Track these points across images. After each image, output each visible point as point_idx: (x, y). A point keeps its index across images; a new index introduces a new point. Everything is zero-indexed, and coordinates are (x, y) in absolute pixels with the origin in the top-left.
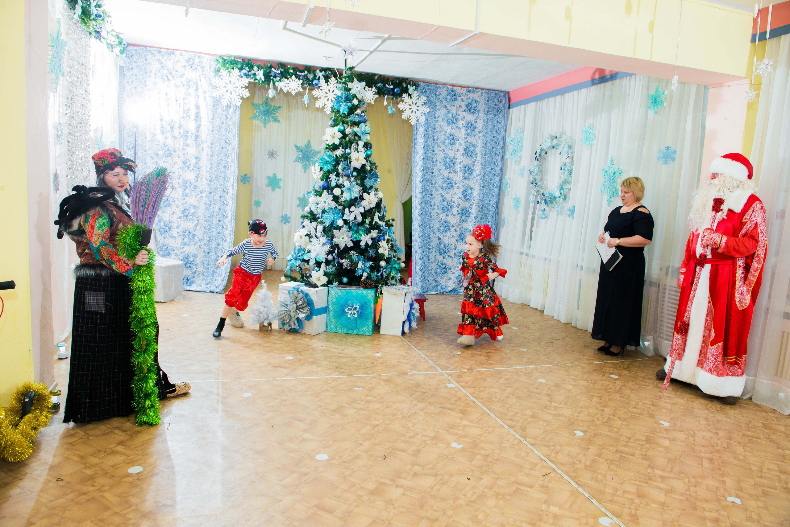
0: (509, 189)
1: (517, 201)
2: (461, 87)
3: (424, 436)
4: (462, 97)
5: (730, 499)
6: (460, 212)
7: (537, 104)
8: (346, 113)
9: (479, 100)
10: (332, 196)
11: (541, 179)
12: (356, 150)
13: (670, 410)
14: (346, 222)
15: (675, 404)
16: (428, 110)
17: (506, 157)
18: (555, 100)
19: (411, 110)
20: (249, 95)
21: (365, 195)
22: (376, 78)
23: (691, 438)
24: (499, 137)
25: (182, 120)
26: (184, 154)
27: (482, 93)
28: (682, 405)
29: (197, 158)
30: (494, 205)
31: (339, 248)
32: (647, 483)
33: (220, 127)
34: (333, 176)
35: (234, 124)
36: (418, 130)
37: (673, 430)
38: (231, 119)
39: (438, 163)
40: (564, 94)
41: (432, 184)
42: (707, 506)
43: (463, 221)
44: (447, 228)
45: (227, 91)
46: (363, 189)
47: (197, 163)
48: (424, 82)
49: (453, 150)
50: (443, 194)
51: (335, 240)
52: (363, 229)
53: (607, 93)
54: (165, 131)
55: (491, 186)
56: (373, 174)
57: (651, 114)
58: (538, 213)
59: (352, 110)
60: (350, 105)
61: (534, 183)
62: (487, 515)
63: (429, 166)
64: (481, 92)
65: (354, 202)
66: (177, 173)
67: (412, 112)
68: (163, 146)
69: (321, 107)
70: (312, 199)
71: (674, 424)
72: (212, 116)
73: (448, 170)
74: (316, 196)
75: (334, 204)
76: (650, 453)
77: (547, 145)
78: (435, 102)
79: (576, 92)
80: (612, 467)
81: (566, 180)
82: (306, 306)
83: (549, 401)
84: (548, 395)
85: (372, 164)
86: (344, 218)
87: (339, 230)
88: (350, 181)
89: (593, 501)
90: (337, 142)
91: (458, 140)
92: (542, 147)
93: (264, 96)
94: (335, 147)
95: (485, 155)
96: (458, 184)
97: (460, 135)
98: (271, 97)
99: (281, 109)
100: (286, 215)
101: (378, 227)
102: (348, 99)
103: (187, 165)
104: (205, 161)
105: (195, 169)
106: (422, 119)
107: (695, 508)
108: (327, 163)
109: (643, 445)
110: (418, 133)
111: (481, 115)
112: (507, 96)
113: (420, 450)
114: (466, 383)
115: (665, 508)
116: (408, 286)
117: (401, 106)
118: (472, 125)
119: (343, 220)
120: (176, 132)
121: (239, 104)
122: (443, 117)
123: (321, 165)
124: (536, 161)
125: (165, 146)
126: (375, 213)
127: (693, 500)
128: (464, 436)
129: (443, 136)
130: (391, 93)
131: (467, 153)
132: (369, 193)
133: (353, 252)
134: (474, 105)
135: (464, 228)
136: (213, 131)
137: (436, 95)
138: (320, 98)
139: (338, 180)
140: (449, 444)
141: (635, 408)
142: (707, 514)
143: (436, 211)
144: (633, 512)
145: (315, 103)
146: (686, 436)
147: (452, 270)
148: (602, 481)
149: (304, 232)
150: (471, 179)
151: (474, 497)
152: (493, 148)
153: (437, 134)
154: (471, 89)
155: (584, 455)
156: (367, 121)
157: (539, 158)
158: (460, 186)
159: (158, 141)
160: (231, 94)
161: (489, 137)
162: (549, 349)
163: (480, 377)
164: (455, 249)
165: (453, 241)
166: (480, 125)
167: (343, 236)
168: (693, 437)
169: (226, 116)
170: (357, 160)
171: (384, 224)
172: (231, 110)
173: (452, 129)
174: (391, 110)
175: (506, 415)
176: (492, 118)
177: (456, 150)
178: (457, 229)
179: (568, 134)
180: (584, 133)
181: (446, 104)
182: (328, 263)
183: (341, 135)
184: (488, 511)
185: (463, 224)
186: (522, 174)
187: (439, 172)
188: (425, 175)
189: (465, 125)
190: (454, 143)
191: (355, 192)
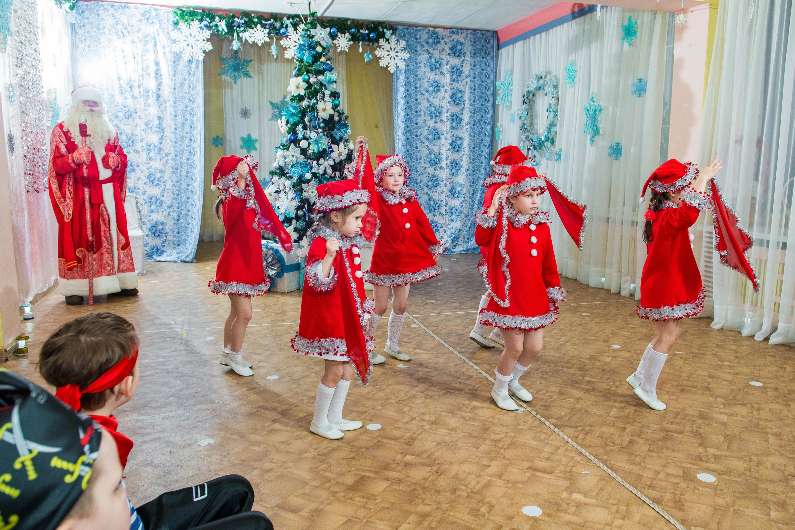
0: (501, 137)
2: (444, 28)
4: (446, 39)
6: (449, 165)
7: (524, 43)
8: (310, 62)
9: (464, 42)
10: (299, 149)
11: (531, 124)
12: (323, 100)
13: (627, 337)
14: (314, 175)
16: (408, 55)
17: (497, 103)
18: (541, 38)
19: (390, 56)
20: (212, 48)
22: (349, 23)
23: (635, 356)
24: (489, 81)
25: (141, 78)
26: (146, 115)
27: (467, 34)
28: (642, 333)
29: (159, 118)
30: (486, 155)
31: (309, 203)
32: (572, 386)
33: (183, 84)
34: (299, 129)
35: (198, 80)
36: (398, 78)
37: (621, 350)
38: (194, 75)
39: (422, 113)
40: (549, 30)
41: (417, 136)
43: (453, 175)
44: (436, 182)
45: (188, 45)
46: (332, 141)
47: (160, 124)
48: (402, 24)
49: (438, 97)
50: (430, 146)
51: (303, 194)
53: (586, 27)
54: (124, 91)
55: (482, 135)
56: (342, 125)
57: (626, 46)
59: (316, 58)
60: (313, 52)
61: (523, 129)
62: (412, 408)
63: (412, 117)
64: (466, 32)
65: (322, 155)
67: (391, 58)
69: (290, 58)
70: (280, 152)
71: (624, 347)
73: (434, 120)
74: (284, 150)
75: (302, 158)
77: (534, 86)
78: (416, 47)
79: (559, 27)
80: (545, 376)
81: (553, 122)
82: (276, 263)
85: (341, 114)
86: (312, 170)
87: (308, 184)
88: (318, 133)
90: (302, 93)
91: (444, 87)
92: (529, 89)
94: (300, 98)
95: (474, 101)
96: (445, 135)
97: (445, 81)
98: (235, 49)
99: (252, 62)
102: (312, 47)
104: (168, 122)
106: (403, 66)
108: (293, 115)
110: (399, 81)
111: (468, 58)
112: (495, 36)
115: (579, 401)
117: (378, 53)
118: (457, 70)
119: (312, 173)
120: (136, 92)
121: (201, 59)
122: (425, 62)
123: (287, 118)
124: (524, 104)
126: (345, 165)
129: (427, 84)
130: (367, 38)
132: (338, 145)
134: (459, 47)
135: (454, 182)
137: (416, 39)
138: (289, 48)
139: (305, 132)
140: (396, 365)
141: (593, 336)
143: (423, 165)
144: (548, 404)
145: (284, 53)
146: (631, 355)
147: (444, 228)
148: (530, 385)
149: (273, 189)
150: (460, 129)
151: (405, 398)
152: (483, 93)
153: (419, 81)
154: (455, 30)
156: (332, 68)
157: (528, 101)
158: (448, 136)
160: (192, 47)
161: (478, 82)
163: (446, 318)
164: (446, 205)
165: (443, 197)
166: (466, 69)
167: (312, 190)
168: (638, 355)
169: (189, 72)
170: (324, 110)
172: (194, 65)
173: (435, 75)
174: (367, 57)
175: (461, 344)
176: (480, 61)
177: (442, 98)
178: (447, 183)
179: (554, 73)
180: (567, 71)
181: (428, 48)
182: (298, 218)
183: (306, 85)
184: (414, 406)
185: (454, 178)
186: (512, 120)
187: (424, 122)
188: (408, 127)
189: (450, 70)
190: (439, 91)
191: (321, 143)
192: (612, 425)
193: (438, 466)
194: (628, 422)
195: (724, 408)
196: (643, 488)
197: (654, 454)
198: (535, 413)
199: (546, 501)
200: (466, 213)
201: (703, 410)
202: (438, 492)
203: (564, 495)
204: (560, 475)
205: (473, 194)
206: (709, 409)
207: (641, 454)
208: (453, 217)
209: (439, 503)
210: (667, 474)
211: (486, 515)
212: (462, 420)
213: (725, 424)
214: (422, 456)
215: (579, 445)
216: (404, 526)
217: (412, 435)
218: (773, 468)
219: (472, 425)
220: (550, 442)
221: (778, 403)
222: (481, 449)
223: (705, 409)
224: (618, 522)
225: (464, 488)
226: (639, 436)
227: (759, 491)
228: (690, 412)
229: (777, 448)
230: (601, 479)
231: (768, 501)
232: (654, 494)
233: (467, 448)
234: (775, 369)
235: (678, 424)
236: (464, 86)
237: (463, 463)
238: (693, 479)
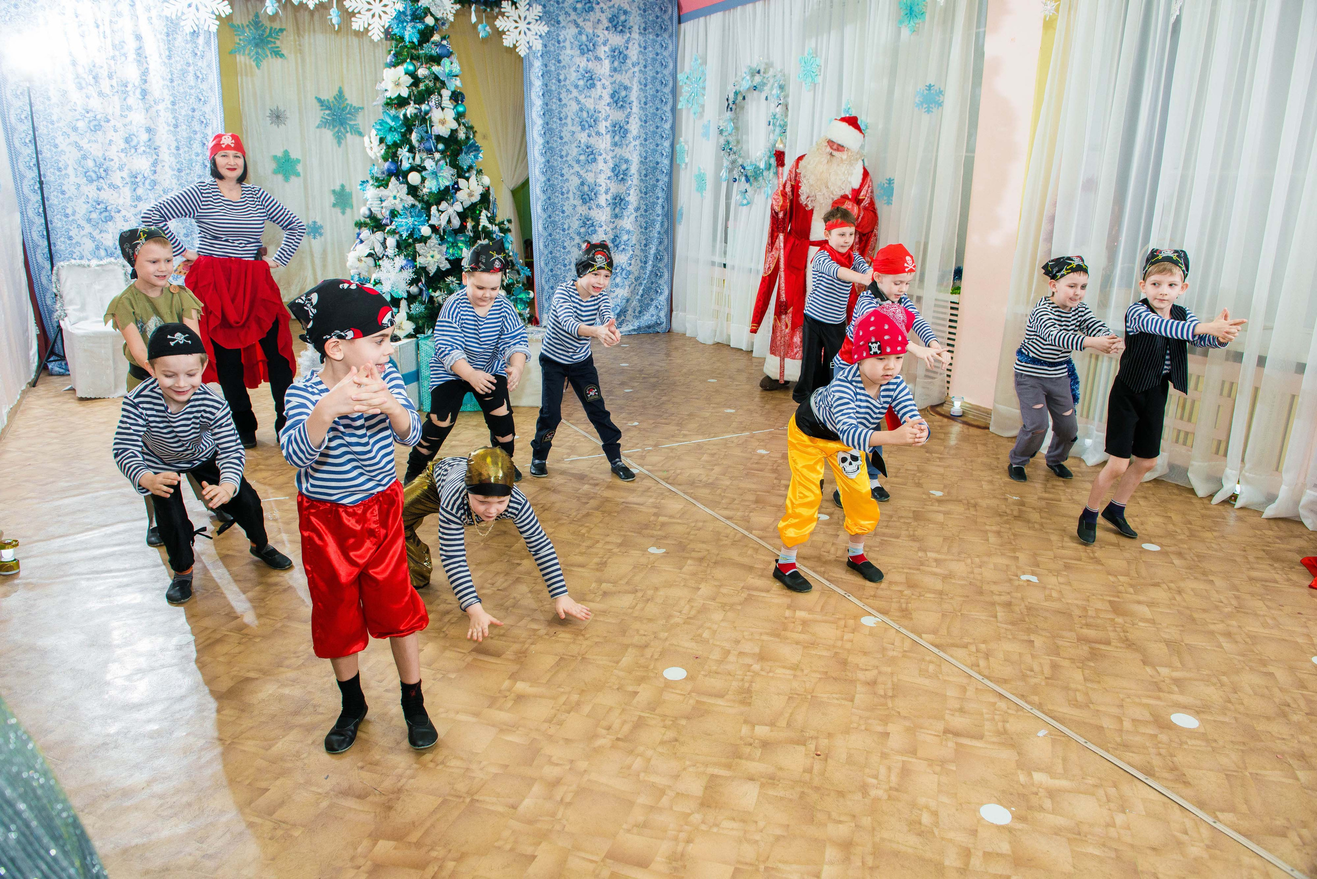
0: (687, 160)
1: (701, 179)
3: (608, 543)
4: (602, 5)
5: (1024, 577)
6: (611, 201)
7: (724, 15)
8: (415, 41)
9: (629, 9)
10: (406, 186)
11: (738, 142)
12: (440, 106)
13: (942, 475)
14: (434, 229)
15: (949, 466)
16: (546, 29)
17: (679, 107)
18: (755, 8)
20: (231, 11)
21: (462, 182)
23: (972, 509)
24: (666, 72)
25: (112, 62)
26: (125, 125)
28: (959, 468)
29: (149, 130)
30: (664, 187)
31: (427, 273)
32: (918, 569)
33: (184, 73)
34: (403, 152)
35: (209, 66)
36: (531, 65)
37: (948, 501)
38: (202, 57)
39: (569, 121)
41: (561, 157)
42: (995, 588)
43: (616, 216)
44: (592, 228)
45: (190, 6)
46: (457, 172)
47: (150, 140)
49: (593, 96)
50: (581, 173)
51: (418, 259)
52: (463, 239)
54: (84, 85)
55: (657, 155)
56: (471, 146)
57: (905, 33)
58: (736, 197)
59: (425, 35)
60: (420, 26)
61: (727, 148)
62: (714, 632)
63: (554, 126)
65: (446, 194)
66: (116, 159)
67: (520, 33)
68: (83, 112)
69: (362, 30)
70: (371, 192)
71: (949, 493)
72: (167, 53)
73: (587, 131)
74: (379, 187)
75: (410, 200)
76: (920, 532)
77: (745, 85)
78: (558, 15)
83: (776, 478)
84: (774, 471)
85: (470, 128)
86: (431, 222)
87: (425, 243)
88: (433, 159)
89: (852, 598)
90: (405, 93)
91: (600, 80)
92: (737, 88)
93: (250, 10)
94: (401, 102)
95: (646, 103)
96: (604, 156)
97: (602, 71)
98: (271, 14)
99: (285, 33)
100: (315, 222)
101: (488, 234)
102: (417, 16)
103: (133, 144)
104: (164, 137)
105: (148, 150)
106: (538, 45)
107: (981, 593)
108: (390, 129)
109: (909, 523)
110: (532, 70)
111: (635, 35)
112: (675, 2)
113: (606, 562)
114: (653, 465)
115: (944, 597)
116: (545, 327)
117: (500, 23)
118: (620, 53)
119: (430, 226)
120: (105, 85)
121: (214, 29)
122: (572, 40)
123: (381, 134)
124: (729, 112)
125: (88, 112)
126: (481, 212)
127: (979, 584)
128: (665, 537)
129: (574, 74)
131: (616, 102)
132: (467, 179)
133: (450, 278)
134: (623, 18)
136: (172, 81)
137: (558, 3)
138: (359, 13)
139: (414, 159)
140: (645, 550)
141: (896, 477)
142: (996, 598)
143: (572, 201)
144: (904, 606)
145: (351, 22)
146: (966, 507)
149: (363, 250)
150: (625, 146)
151: (693, 613)
152: (657, 91)
153: (564, 71)
155: (833, 544)
156: (451, 53)
157: (734, 107)
158: (608, 158)
159: (72, 104)
160: (198, 10)
161: (650, 73)
162: (768, 406)
163: (671, 454)
166: (633, 53)
167: (431, 253)
168: (975, 506)
169: (193, 51)
170: (443, 122)
171: (496, 229)
172: (201, 40)
173: (588, 61)
174: (483, 31)
175: (719, 503)
176: (653, 40)
177: (598, 97)
178: (608, 229)
179: (778, 66)
180: (803, 64)
181: (576, 18)
182: (411, 298)
183: (411, 81)
184: (715, 627)
185: (617, 221)
186: (706, 135)
187: (572, 135)
188: (548, 143)
189: (609, 53)
190: (593, 86)
191: (444, 177)
192: (1010, 637)
193: (814, 742)
194: (1029, 631)
195: (1136, 593)
196: (1116, 749)
197: (1095, 686)
198: (897, 627)
199: (1004, 792)
200: (636, 274)
201: (1112, 599)
202: (841, 794)
203: (1022, 778)
204: (994, 739)
205: (646, 245)
206: (1118, 597)
207: (1079, 687)
208: (618, 280)
209: (854, 816)
210: (1133, 720)
211: (936, 831)
212: (799, 647)
213: (1153, 622)
214: (778, 724)
215: (988, 678)
216: (827, 871)
217: (740, 684)
218: (1255, 694)
219: (820, 657)
220: (947, 678)
221: (1196, 578)
222: (856, 701)
223: (1114, 596)
224: (1120, 819)
225: (874, 781)
226: (1058, 655)
227: (1263, 738)
228: (1099, 605)
229: (1241, 658)
230: (1054, 741)
231: (1283, 754)
232: (1136, 758)
233: (836, 701)
234: (1159, 520)
235: (1096, 627)
236: (631, 81)
237: (847, 731)
238: (1170, 727)
